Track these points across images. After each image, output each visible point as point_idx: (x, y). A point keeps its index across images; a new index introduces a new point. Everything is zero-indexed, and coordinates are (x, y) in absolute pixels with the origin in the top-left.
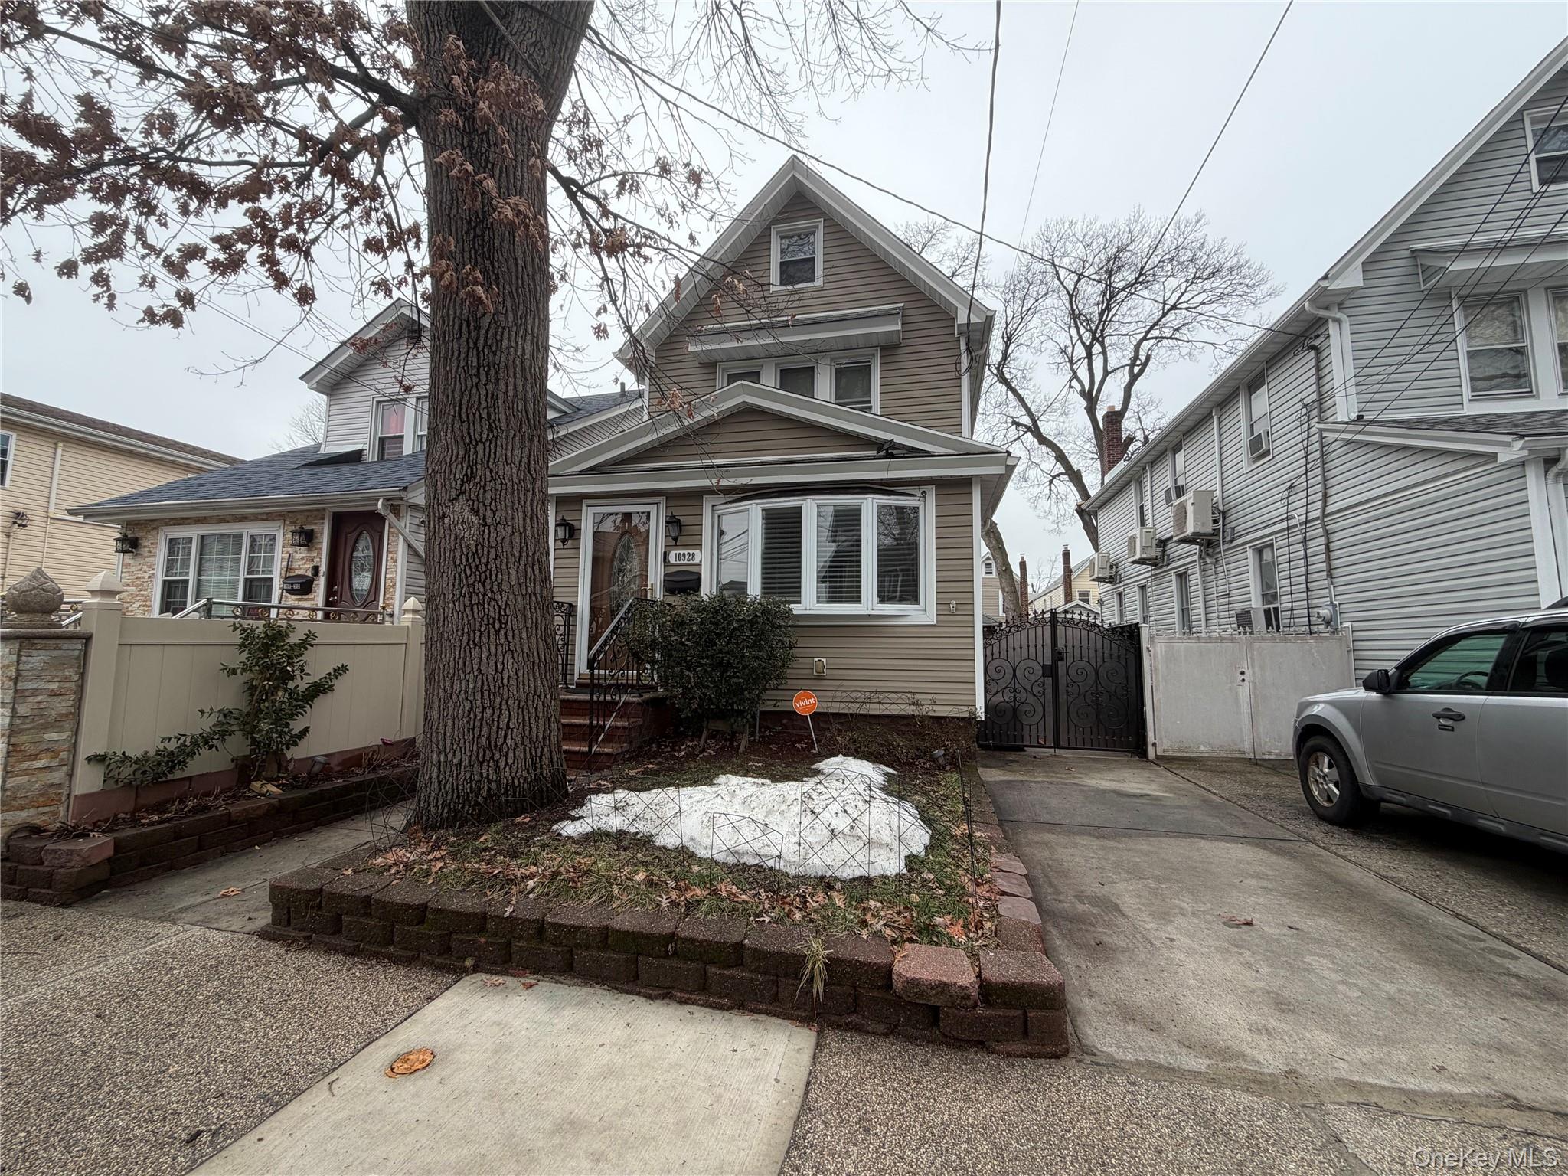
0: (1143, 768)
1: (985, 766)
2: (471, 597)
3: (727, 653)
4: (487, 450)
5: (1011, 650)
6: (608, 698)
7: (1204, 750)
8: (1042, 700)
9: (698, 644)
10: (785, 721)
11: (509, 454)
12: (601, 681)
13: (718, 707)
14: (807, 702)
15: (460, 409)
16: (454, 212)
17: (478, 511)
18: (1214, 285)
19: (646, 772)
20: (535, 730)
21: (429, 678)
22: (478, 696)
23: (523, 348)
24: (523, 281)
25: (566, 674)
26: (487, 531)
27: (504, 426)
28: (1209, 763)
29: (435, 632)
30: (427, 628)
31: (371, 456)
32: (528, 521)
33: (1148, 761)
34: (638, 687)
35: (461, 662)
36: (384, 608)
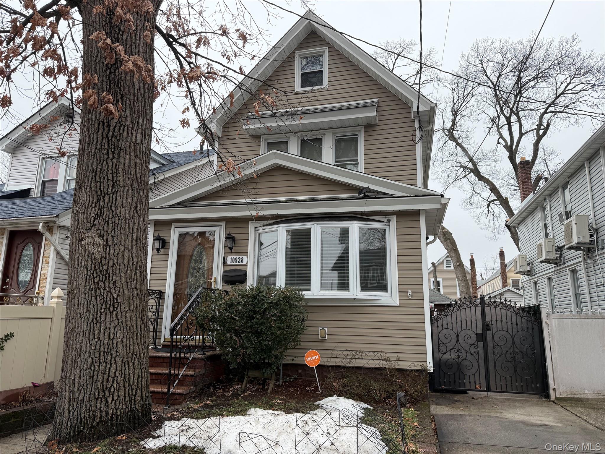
0: (546, 406)
1: (437, 404)
2: (96, 291)
3: (261, 324)
4: (111, 199)
5: (454, 323)
6: (182, 355)
7: (587, 393)
8: (477, 358)
9: (241, 318)
10: (300, 371)
11: (124, 201)
12: (178, 343)
13: (254, 361)
14: (314, 358)
15: (96, 174)
16: (98, 59)
17: (103, 237)
18: (589, 79)
19: (205, 406)
20: (132, 377)
21: (67, 343)
22: (97, 355)
23: (136, 137)
24: (137, 98)
25: (156, 339)
26: (108, 249)
27: (122, 184)
28: (592, 402)
29: (72, 313)
30: (67, 311)
31: (36, 193)
32: (134, 242)
33: (550, 401)
34: (203, 348)
35: (87, 332)
36: (38, 294)
